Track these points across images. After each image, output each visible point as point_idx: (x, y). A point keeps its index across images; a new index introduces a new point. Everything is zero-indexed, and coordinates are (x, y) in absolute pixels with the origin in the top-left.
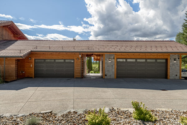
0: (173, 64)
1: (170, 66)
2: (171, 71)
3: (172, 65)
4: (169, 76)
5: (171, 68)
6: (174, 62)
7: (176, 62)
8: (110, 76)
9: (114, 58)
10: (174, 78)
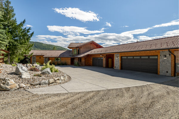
0: (164, 61)
1: (160, 63)
2: (161, 67)
3: (162, 61)
4: (159, 72)
5: (160, 64)
6: (164, 58)
7: (166, 58)
8: (117, 68)
9: (119, 56)
10: (164, 75)
